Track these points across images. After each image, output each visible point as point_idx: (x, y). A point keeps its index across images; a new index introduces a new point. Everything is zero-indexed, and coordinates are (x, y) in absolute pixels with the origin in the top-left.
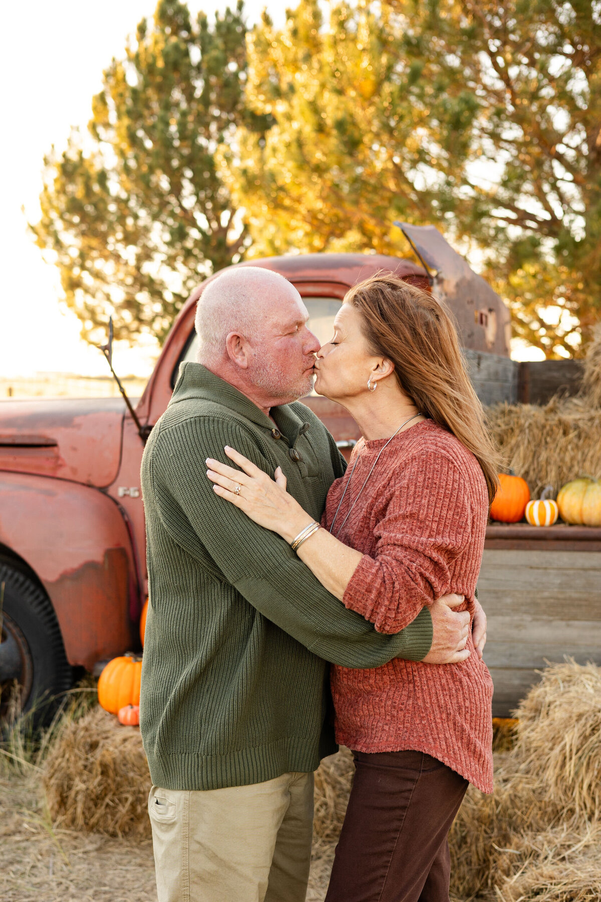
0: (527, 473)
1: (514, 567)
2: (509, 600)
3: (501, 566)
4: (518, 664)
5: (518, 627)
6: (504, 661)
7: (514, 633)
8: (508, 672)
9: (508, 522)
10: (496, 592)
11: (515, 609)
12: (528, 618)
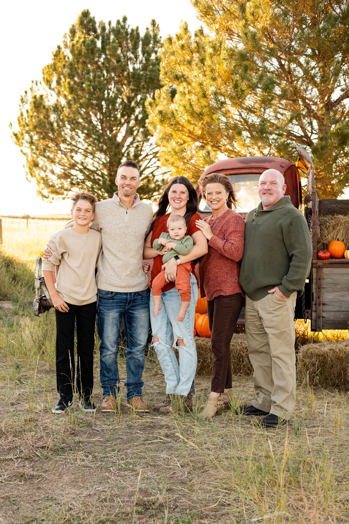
0: (343, 240)
1: (341, 274)
2: (339, 286)
3: (336, 274)
4: (343, 310)
5: (342, 296)
6: (338, 309)
7: (341, 298)
8: (339, 313)
9: (338, 258)
10: (334, 284)
11: (342, 290)
12: (346, 293)
